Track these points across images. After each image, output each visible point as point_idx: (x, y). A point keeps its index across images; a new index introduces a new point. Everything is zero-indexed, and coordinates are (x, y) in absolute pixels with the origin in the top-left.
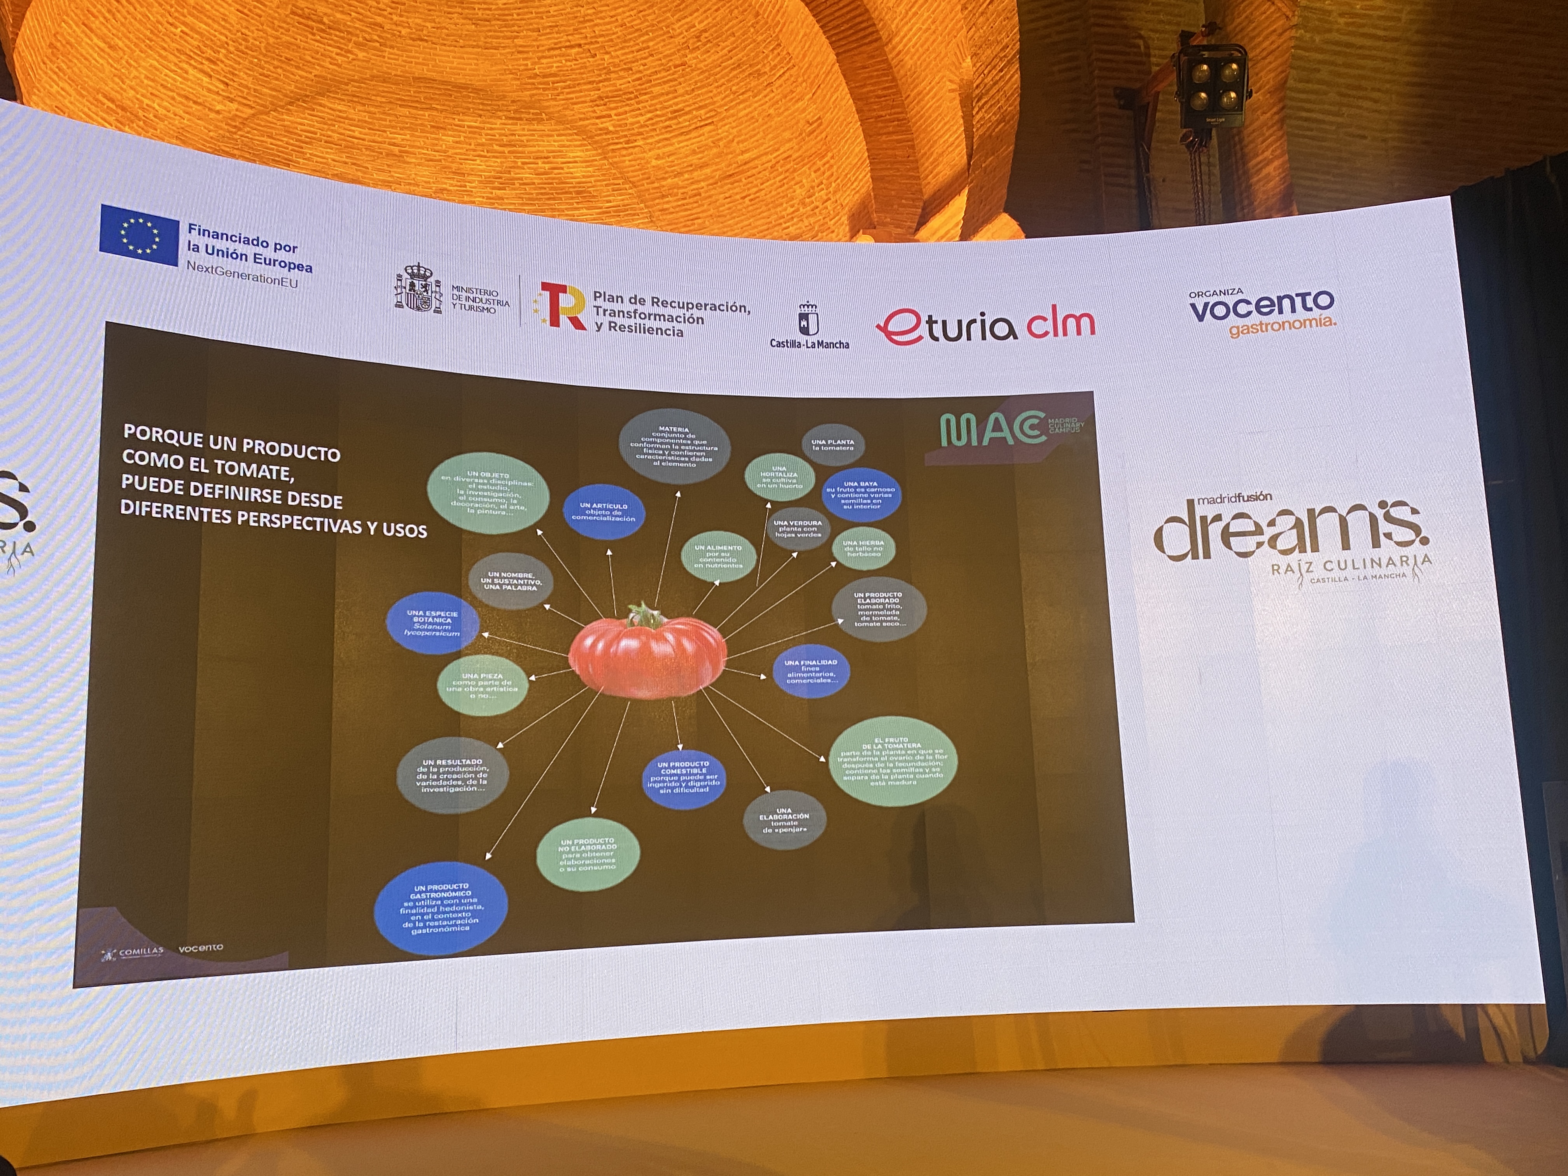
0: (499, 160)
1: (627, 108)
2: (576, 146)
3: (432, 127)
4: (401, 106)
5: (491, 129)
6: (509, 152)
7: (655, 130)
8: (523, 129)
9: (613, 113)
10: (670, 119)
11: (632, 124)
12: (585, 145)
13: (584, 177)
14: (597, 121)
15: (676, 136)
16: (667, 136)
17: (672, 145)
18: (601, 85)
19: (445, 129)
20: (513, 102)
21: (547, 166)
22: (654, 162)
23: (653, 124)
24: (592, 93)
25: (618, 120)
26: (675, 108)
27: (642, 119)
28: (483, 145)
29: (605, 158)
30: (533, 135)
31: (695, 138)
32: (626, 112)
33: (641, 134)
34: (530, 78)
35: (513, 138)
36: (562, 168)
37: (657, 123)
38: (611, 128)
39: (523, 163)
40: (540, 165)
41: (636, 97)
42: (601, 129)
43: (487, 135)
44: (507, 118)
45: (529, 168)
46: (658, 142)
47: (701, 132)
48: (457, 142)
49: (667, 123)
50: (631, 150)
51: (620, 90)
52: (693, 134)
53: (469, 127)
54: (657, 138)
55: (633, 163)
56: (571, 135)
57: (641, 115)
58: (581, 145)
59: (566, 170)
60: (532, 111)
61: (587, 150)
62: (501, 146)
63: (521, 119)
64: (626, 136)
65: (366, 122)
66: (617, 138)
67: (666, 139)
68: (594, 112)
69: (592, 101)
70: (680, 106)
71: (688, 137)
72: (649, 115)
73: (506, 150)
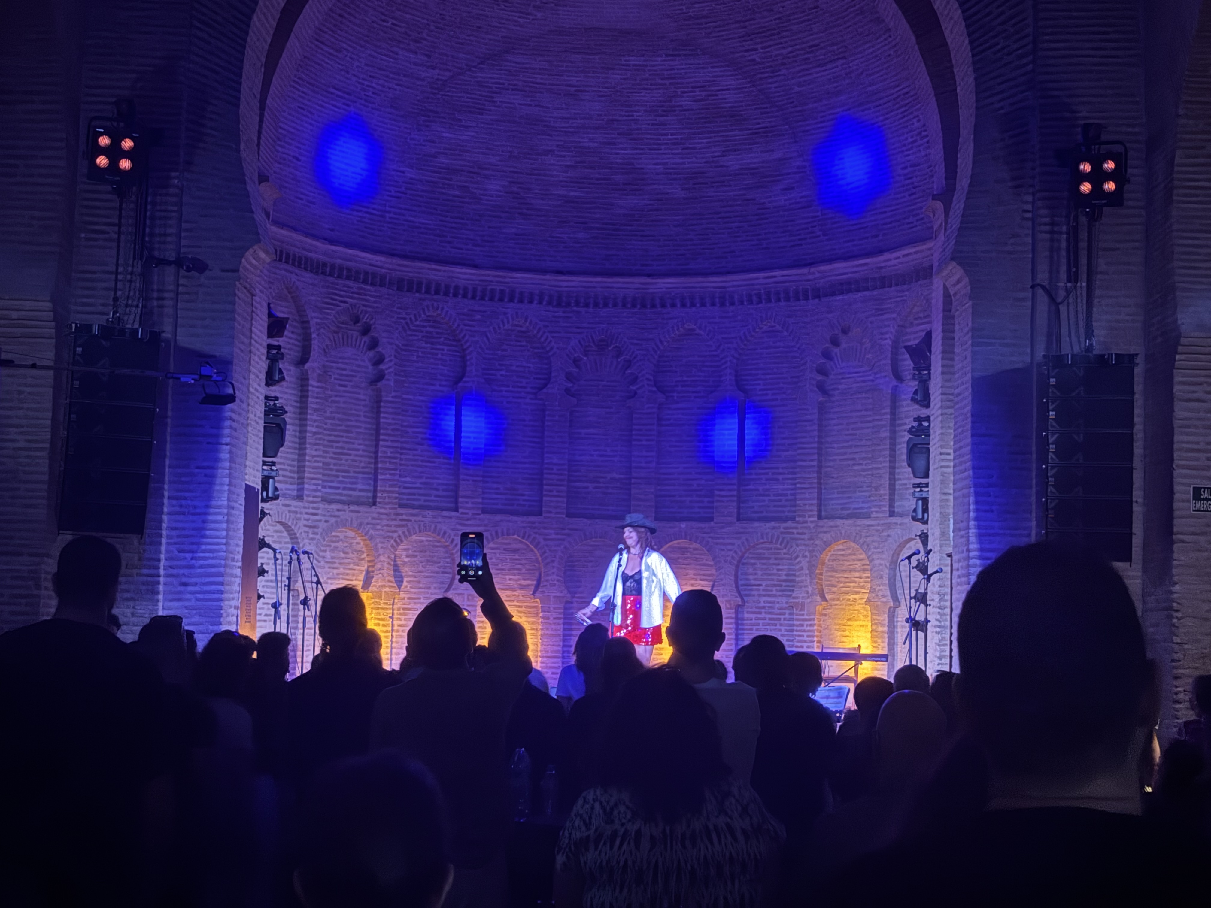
0: (661, 91)
1: (772, 43)
2: (727, 76)
3: (603, 68)
4: (574, 53)
5: (654, 66)
6: (670, 84)
7: (796, 61)
8: (682, 64)
9: (759, 46)
10: (808, 53)
11: (776, 56)
12: (736, 75)
13: (736, 102)
14: (746, 54)
15: (815, 67)
16: (806, 67)
17: (810, 74)
18: (747, 23)
19: (613, 69)
20: (672, 41)
21: (704, 94)
22: (797, 89)
23: (794, 57)
24: (740, 30)
25: (765, 53)
26: (811, 43)
27: (784, 52)
28: (647, 79)
29: (754, 86)
30: (690, 68)
31: (830, 69)
32: (770, 46)
33: (784, 64)
34: (685, 20)
35: (673, 72)
36: (717, 95)
37: (798, 55)
38: (758, 60)
39: (682, 92)
40: (698, 93)
41: (779, 33)
42: (749, 61)
43: (649, 71)
44: (667, 55)
45: (688, 97)
46: (800, 72)
47: (834, 65)
48: (624, 79)
49: (806, 56)
50: (775, 79)
51: (764, 27)
52: (829, 66)
53: (633, 65)
54: (798, 69)
55: (777, 90)
56: (722, 66)
57: (784, 48)
58: (732, 75)
59: (720, 97)
60: (689, 48)
61: (738, 79)
62: (662, 79)
63: (679, 55)
64: (771, 66)
65: (546, 69)
66: (764, 68)
67: (807, 70)
68: (743, 46)
69: (740, 37)
70: (817, 42)
71: (824, 68)
72: (790, 49)
73: (667, 82)
